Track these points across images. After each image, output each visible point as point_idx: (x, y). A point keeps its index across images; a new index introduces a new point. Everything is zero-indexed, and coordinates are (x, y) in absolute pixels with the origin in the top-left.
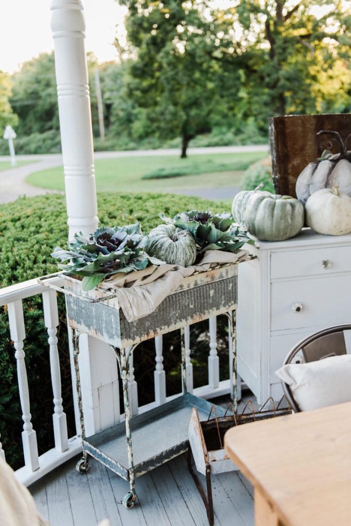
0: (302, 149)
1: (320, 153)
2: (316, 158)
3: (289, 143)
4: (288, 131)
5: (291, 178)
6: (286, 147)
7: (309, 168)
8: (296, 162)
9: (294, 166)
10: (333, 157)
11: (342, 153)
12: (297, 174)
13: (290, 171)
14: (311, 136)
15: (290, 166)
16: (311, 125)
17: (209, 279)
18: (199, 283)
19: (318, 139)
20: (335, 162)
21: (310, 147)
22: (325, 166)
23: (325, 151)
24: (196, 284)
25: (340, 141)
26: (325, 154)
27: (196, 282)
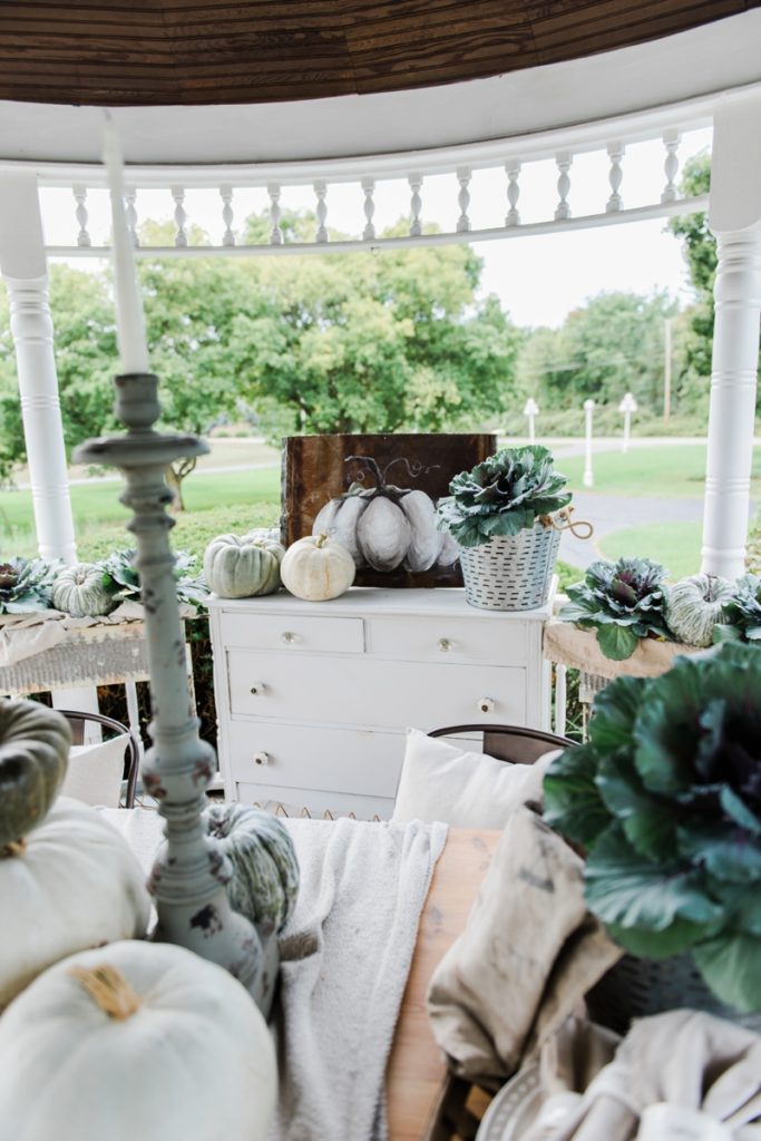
0: (324, 479)
1: (346, 486)
2: (341, 494)
3: (304, 472)
4: (305, 455)
5: (306, 518)
6: (300, 476)
7: (331, 506)
8: (313, 497)
9: (310, 502)
10: (366, 492)
11: (379, 488)
12: (314, 514)
13: (303, 508)
14: (336, 463)
15: (305, 502)
16: (339, 449)
17: (130, 635)
18: (112, 637)
19: (346, 467)
20: (369, 499)
21: (334, 478)
22: (353, 504)
23: (353, 484)
24: (107, 639)
25: (375, 471)
26: (354, 489)
27: (107, 635)
